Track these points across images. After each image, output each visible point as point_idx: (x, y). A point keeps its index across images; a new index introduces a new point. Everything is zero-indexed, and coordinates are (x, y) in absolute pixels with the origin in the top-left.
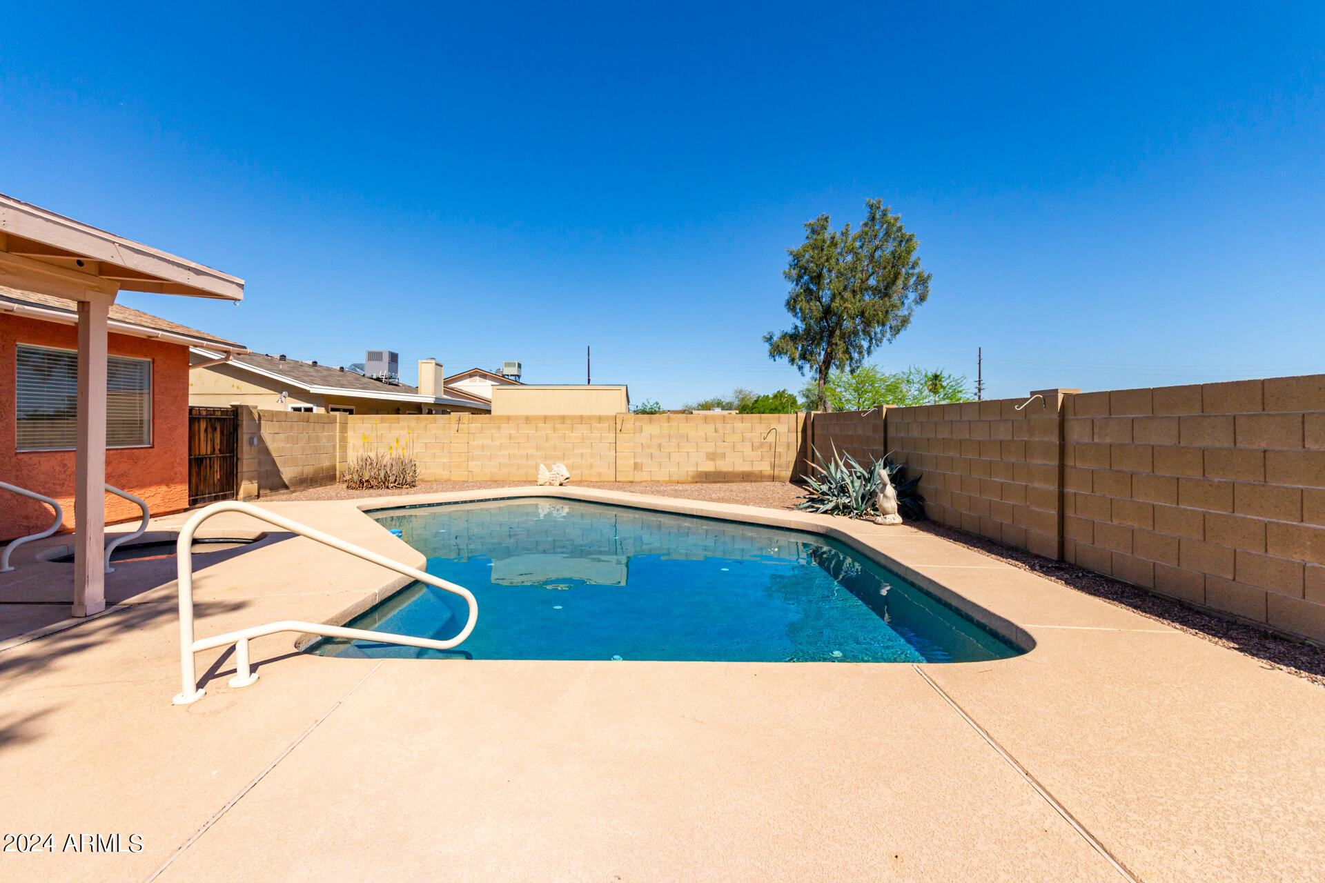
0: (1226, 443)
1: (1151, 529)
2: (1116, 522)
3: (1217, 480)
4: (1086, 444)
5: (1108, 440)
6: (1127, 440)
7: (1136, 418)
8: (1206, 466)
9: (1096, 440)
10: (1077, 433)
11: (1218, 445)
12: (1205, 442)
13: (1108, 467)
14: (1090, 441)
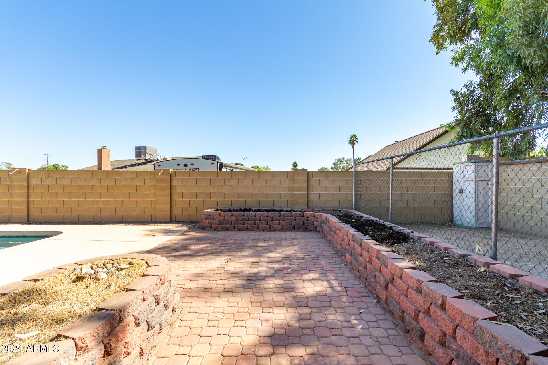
0: (84, 184)
1: (63, 206)
2: (50, 206)
3: (82, 192)
4: (38, 185)
5: (47, 184)
6: (55, 183)
7: (58, 178)
8: (79, 189)
9: (42, 184)
10: (34, 182)
11: (82, 184)
12: (79, 184)
13: (47, 191)
14: (40, 184)
